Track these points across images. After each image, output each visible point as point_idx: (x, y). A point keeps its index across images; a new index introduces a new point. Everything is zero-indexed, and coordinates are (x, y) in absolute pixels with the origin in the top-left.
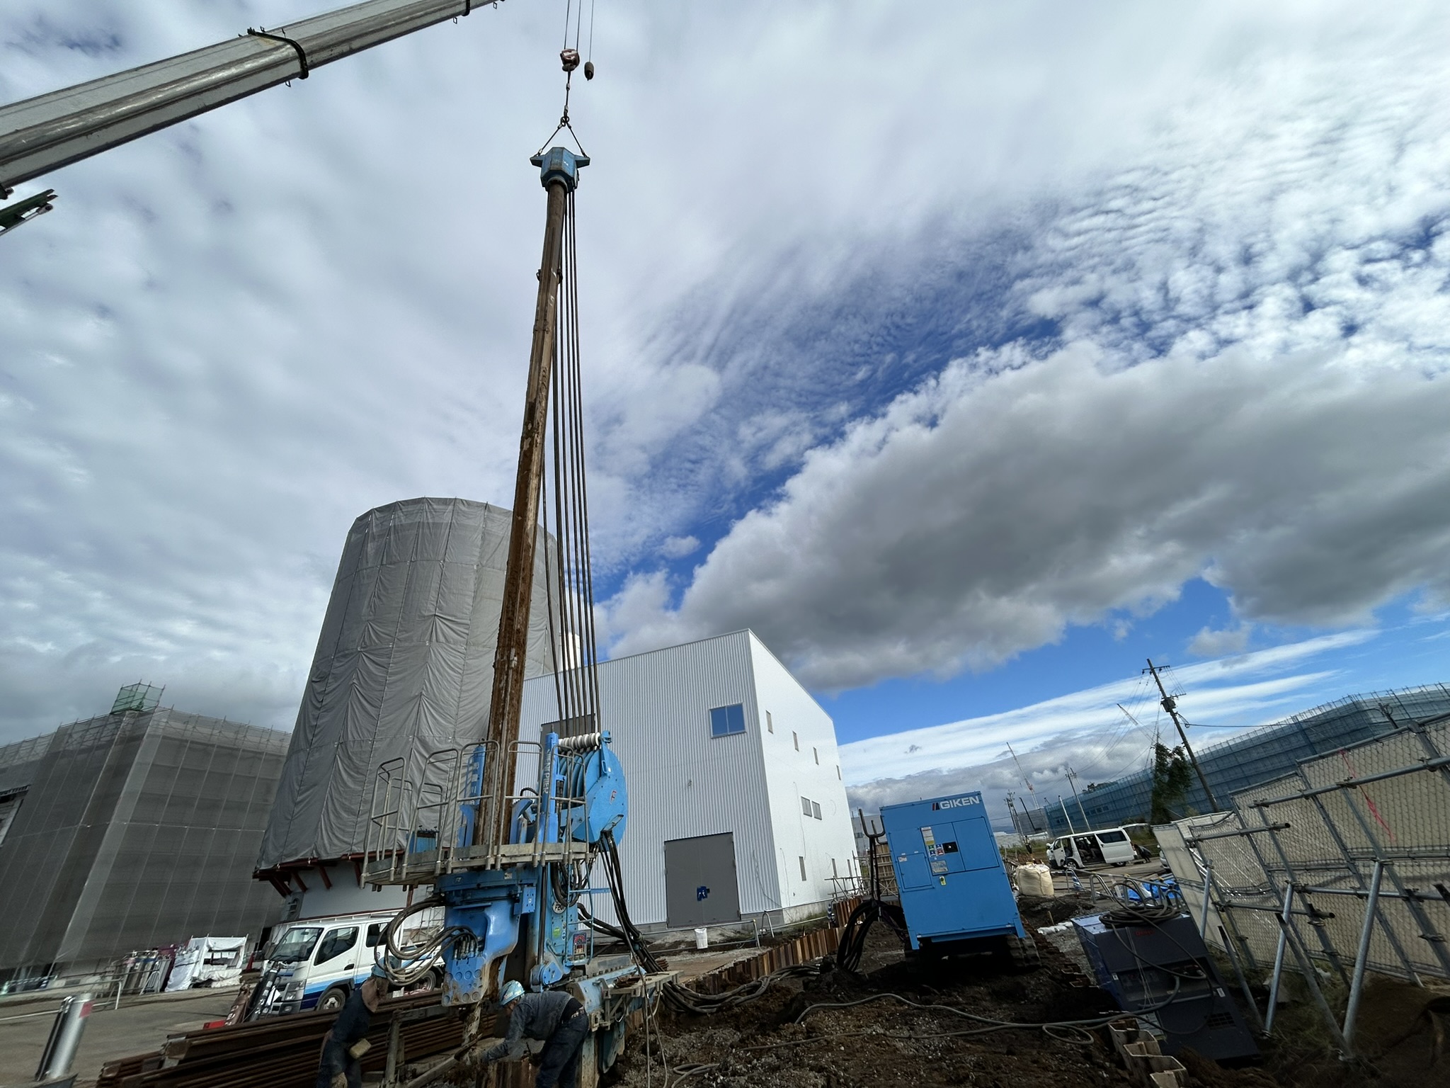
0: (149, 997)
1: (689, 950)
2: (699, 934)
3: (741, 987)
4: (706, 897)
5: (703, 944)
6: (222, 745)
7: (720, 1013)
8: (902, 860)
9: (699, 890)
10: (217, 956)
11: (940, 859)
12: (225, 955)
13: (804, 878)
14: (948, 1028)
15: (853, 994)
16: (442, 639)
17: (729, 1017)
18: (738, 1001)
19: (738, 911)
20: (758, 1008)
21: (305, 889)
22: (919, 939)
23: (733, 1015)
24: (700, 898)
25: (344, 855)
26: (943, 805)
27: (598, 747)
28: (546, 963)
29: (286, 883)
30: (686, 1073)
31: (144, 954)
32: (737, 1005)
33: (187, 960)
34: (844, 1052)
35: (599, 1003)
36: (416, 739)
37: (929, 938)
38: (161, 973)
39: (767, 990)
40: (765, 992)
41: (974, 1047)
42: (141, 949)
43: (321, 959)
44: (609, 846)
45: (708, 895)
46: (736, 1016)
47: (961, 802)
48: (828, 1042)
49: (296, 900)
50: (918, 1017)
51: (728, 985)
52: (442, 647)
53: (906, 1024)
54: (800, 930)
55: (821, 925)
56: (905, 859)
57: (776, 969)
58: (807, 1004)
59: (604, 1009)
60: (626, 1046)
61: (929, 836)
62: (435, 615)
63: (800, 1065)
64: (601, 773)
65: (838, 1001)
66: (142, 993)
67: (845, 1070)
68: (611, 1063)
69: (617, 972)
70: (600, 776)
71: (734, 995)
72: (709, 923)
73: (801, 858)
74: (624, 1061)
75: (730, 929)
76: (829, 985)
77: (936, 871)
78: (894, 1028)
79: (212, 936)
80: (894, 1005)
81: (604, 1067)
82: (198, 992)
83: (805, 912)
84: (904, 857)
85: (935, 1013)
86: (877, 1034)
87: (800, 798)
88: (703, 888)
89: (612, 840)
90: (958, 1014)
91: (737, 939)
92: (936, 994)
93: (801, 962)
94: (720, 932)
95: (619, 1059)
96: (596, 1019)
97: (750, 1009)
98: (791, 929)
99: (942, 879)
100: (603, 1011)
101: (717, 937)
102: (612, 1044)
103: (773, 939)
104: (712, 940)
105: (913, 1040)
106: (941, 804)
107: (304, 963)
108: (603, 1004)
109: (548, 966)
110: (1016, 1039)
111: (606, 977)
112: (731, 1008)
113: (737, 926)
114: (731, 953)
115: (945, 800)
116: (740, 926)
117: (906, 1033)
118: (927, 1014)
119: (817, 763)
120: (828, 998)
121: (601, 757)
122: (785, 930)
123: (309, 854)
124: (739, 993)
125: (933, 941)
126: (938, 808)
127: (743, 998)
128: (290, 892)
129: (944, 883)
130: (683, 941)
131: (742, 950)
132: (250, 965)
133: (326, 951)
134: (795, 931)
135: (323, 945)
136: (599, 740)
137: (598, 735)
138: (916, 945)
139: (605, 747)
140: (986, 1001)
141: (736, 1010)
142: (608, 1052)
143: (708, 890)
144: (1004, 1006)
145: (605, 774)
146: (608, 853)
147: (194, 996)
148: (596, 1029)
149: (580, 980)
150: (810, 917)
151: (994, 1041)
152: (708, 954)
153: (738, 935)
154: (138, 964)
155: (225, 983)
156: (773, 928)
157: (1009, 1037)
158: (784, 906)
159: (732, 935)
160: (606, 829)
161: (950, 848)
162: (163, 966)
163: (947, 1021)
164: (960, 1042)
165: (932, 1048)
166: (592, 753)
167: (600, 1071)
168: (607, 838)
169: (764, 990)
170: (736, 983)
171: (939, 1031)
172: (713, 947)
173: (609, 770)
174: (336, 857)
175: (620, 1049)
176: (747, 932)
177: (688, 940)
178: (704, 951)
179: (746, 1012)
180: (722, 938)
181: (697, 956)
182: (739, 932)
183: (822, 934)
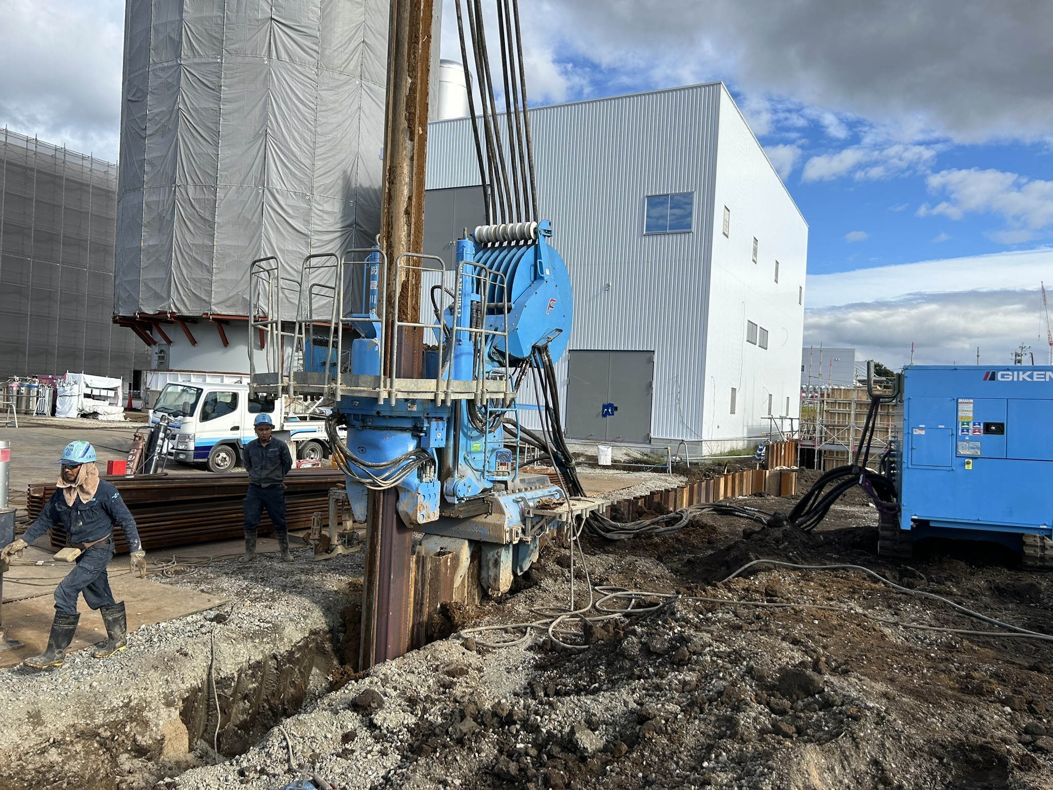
0: (41, 420)
1: (589, 464)
2: (603, 451)
3: (660, 517)
4: (613, 414)
5: (605, 460)
6: (42, 170)
7: (638, 540)
8: (917, 432)
9: (604, 407)
10: (96, 392)
11: (972, 439)
12: (104, 393)
13: (733, 412)
14: (946, 622)
15: (808, 555)
16: (284, 55)
17: (648, 545)
18: (657, 531)
19: (648, 434)
20: (678, 540)
21: (169, 342)
22: (913, 520)
23: (652, 544)
24: (604, 415)
25: (204, 314)
26: (1003, 376)
27: (534, 241)
28: (462, 477)
29: (148, 332)
30: (611, 595)
31: (26, 380)
32: (657, 535)
33: (69, 391)
34: (819, 626)
35: (519, 519)
36: (266, 191)
37: (928, 522)
38: (48, 398)
39: (688, 524)
40: (686, 526)
41: (982, 650)
42: (23, 375)
43: (205, 417)
44: (544, 363)
45: (615, 412)
46: (656, 546)
47: (1031, 376)
48: (796, 612)
49: (162, 351)
50: (906, 602)
51: (645, 513)
52: (286, 69)
53: (889, 607)
54: (719, 465)
55: (746, 463)
56: (923, 433)
57: (695, 503)
58: (752, 555)
59: (525, 525)
60: (540, 555)
61: (966, 410)
62: (272, 19)
63: (766, 630)
64: (537, 276)
65: (790, 560)
66: (34, 414)
67: (825, 647)
68: (526, 568)
69: (537, 491)
70: (535, 279)
71: (653, 523)
72: (613, 440)
73: (734, 390)
74: (538, 567)
75: (636, 451)
76: (777, 541)
77: (962, 452)
78: (873, 608)
79: (88, 373)
80: (865, 579)
81: (518, 570)
82: (88, 422)
83: (727, 447)
84: (922, 429)
85: (926, 603)
86: (856, 613)
87: (746, 322)
88: (611, 405)
89: (548, 356)
90: (954, 607)
91: (645, 462)
92: (922, 579)
93: (721, 498)
94: (625, 451)
95: (533, 566)
96: (517, 533)
97: (670, 541)
98: (711, 462)
99: (968, 463)
100: (524, 527)
101: (621, 457)
102: (528, 554)
103: (687, 469)
104: (615, 458)
105: (901, 628)
106: (999, 374)
107: (188, 419)
108: (524, 520)
109: (464, 480)
110: (1037, 651)
111: (528, 495)
112: (650, 537)
113: (646, 448)
114: (637, 474)
115: (1008, 370)
116: (649, 450)
117: (892, 619)
118: (918, 602)
119: (776, 281)
120: (777, 554)
121: (537, 255)
122: (703, 461)
123: (167, 307)
124: (657, 523)
125: (932, 525)
126: (993, 377)
127: (662, 529)
128: (155, 343)
129: (969, 467)
130: (582, 454)
131: (650, 473)
132: (130, 403)
133: (209, 409)
134: (714, 464)
135: (205, 404)
136: (535, 233)
137: (534, 225)
138: (906, 524)
139: (543, 242)
140: (985, 596)
141: (656, 540)
142: (524, 559)
143: (616, 409)
144: (1010, 606)
145: (542, 278)
146: (542, 370)
147: (85, 426)
148: (517, 542)
149: (499, 495)
150: (731, 453)
151: (1006, 648)
152: (611, 472)
153: (646, 458)
154: (23, 388)
155: (111, 418)
156: (689, 458)
157: (1027, 647)
158: (704, 437)
159: (639, 456)
160: (540, 344)
161: (993, 429)
162: (47, 393)
163: (943, 615)
164: (966, 643)
165: (928, 641)
166: (525, 248)
167: (514, 573)
168: (540, 353)
169: (685, 523)
170: (654, 512)
171: (933, 623)
172: (615, 465)
173: (548, 272)
174: (198, 315)
175: (535, 557)
176: (656, 457)
177: (589, 454)
178: (605, 467)
179: (665, 543)
180: (627, 458)
181: (598, 471)
182: (646, 455)
183: (748, 475)
